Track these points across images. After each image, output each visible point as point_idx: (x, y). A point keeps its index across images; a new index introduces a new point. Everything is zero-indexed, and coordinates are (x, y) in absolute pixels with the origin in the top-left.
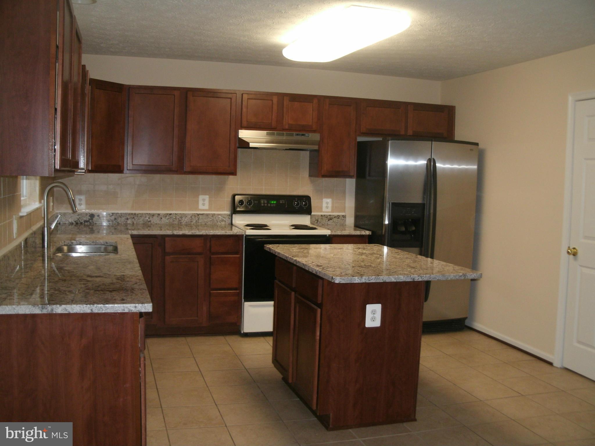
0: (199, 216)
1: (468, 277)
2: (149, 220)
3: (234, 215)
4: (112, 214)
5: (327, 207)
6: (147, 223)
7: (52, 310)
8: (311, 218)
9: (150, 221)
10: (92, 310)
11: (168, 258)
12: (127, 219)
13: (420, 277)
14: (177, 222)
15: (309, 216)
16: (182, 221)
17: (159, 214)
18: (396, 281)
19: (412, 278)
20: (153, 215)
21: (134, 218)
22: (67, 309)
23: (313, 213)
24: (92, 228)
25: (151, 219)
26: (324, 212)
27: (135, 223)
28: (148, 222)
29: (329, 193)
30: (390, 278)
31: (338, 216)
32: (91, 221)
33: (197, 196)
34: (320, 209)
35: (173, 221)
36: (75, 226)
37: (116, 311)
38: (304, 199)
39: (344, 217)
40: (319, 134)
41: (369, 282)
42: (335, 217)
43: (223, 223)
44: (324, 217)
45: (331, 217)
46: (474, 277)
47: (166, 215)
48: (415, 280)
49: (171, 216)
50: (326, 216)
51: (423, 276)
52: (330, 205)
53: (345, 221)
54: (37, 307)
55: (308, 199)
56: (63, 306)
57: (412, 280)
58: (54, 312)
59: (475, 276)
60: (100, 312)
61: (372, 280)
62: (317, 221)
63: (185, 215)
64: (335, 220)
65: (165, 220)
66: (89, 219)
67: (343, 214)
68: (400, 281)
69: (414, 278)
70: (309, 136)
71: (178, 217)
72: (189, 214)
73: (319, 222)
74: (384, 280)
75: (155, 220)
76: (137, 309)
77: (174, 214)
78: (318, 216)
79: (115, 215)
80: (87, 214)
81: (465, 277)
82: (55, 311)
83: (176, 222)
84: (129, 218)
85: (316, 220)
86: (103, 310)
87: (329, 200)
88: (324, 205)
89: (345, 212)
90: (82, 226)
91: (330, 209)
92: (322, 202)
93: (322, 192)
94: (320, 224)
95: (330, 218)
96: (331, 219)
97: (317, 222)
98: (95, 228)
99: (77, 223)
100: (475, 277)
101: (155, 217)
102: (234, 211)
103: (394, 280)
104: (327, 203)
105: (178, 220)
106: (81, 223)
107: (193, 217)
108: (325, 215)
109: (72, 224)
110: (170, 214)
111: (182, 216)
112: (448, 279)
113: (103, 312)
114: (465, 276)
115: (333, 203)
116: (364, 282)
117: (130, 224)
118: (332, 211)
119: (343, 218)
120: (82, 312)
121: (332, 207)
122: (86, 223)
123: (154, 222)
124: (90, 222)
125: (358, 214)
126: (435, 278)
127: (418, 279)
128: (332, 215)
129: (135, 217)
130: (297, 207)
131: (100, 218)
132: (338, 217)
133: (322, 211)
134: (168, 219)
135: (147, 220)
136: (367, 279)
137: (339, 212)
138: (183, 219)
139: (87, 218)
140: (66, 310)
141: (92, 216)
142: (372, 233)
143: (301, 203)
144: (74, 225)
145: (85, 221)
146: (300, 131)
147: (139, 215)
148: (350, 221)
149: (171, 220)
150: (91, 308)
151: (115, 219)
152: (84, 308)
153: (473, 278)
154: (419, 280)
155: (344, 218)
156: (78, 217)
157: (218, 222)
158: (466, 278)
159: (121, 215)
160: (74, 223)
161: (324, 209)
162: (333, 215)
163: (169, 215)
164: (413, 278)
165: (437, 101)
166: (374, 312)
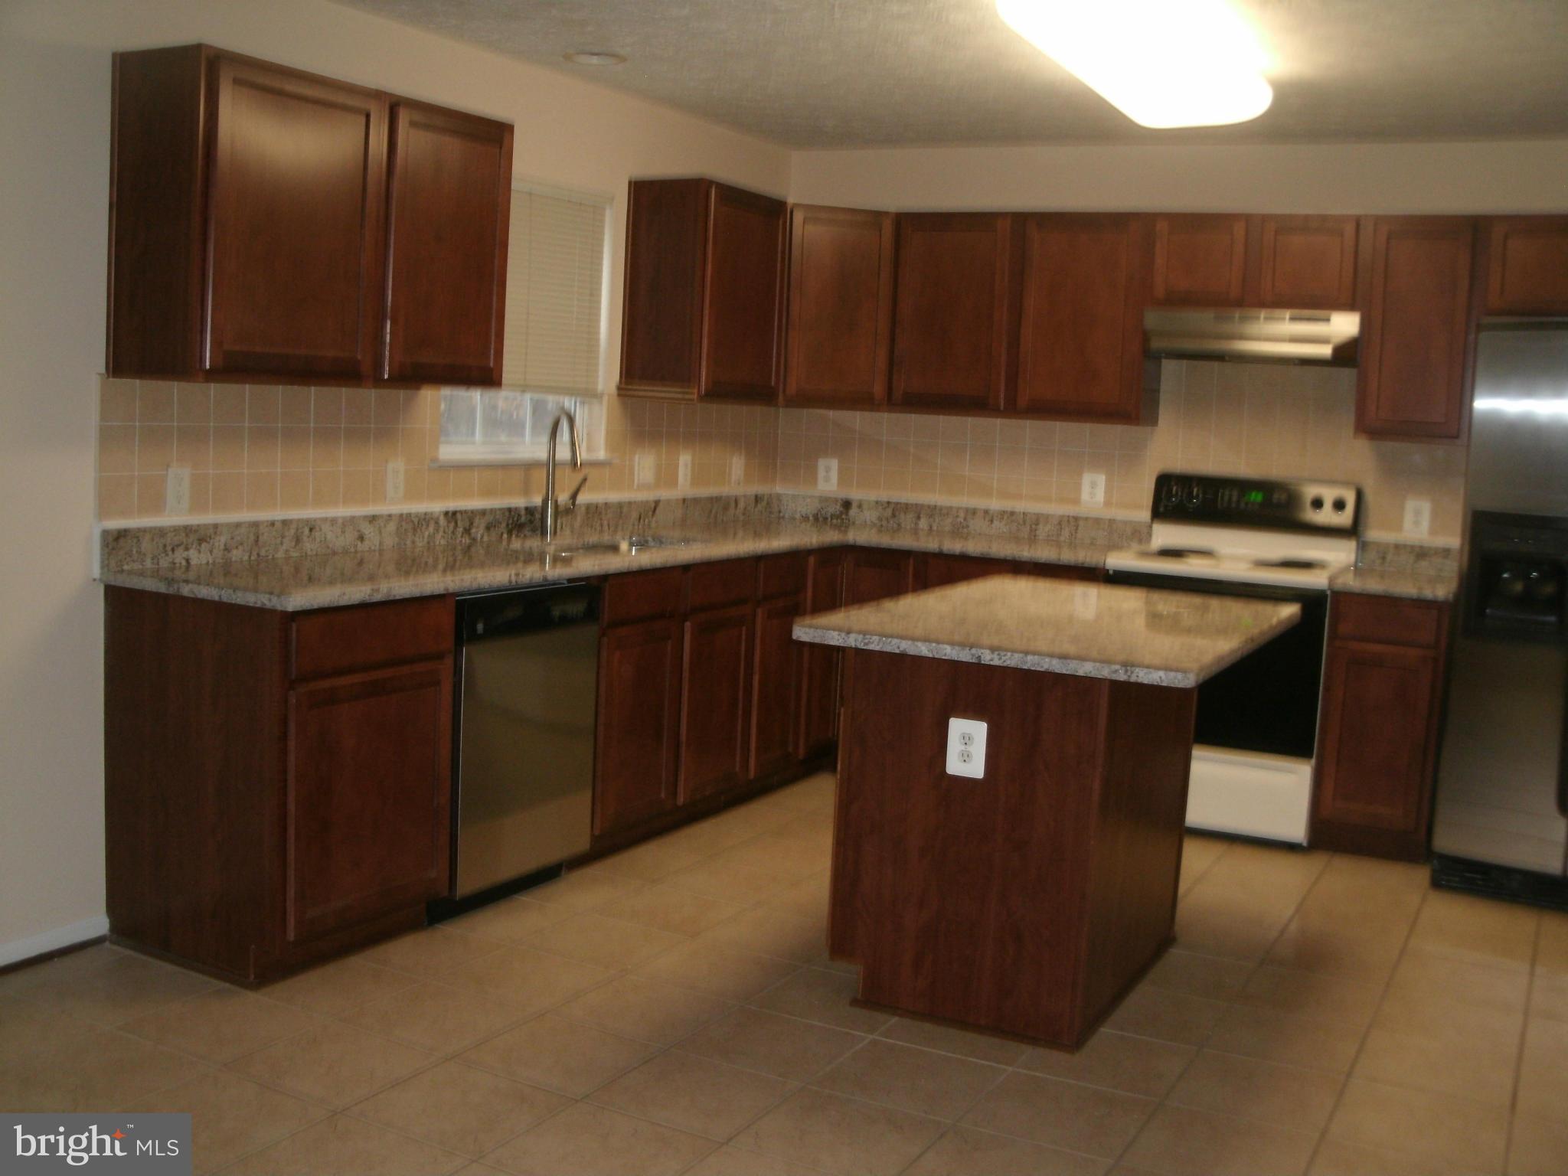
0: (1079, 521)
1: (1137, 676)
2: (965, 524)
3: (1157, 524)
4: (886, 505)
5: (1417, 524)
6: (961, 530)
9: (967, 527)
10: (220, 596)
12: (919, 518)
13: (995, 656)
14: (1028, 531)
16: (1038, 532)
17: (987, 511)
18: (931, 656)
19: (973, 655)
20: (974, 512)
21: (931, 516)
25: (969, 522)
27: (935, 528)
28: (963, 527)
30: (917, 646)
32: (844, 516)
33: (1080, 475)
35: (1019, 530)
36: (812, 523)
41: (865, 648)
42: (1436, 553)
44: (1402, 552)
45: (1426, 551)
46: (1159, 680)
47: (1002, 514)
48: (983, 662)
49: (1014, 517)
50: (1409, 549)
51: (1005, 655)
52: (1426, 518)
57: (974, 661)
59: (1160, 677)
61: (873, 645)
63: (1047, 518)
64: (1435, 560)
65: (1000, 526)
66: (841, 513)
68: (944, 658)
69: (980, 656)
71: (1029, 521)
72: (1055, 515)
74: (901, 649)
75: (979, 525)
76: (272, 604)
77: (1022, 512)
78: (1387, 546)
79: (892, 506)
80: (836, 500)
81: (1129, 676)
82: (182, 592)
83: (1025, 534)
84: (922, 514)
88: (1409, 516)
90: (827, 526)
91: (1424, 529)
94: (1391, 569)
96: (1422, 557)
99: (816, 519)
100: (1162, 681)
102: (1159, 514)
103: (927, 652)
104: (1418, 513)
105: (1028, 526)
106: (825, 519)
107: (1065, 524)
108: (1405, 546)
109: (805, 518)
110: (1013, 513)
111: (1040, 518)
112: (1077, 672)
114: (1129, 673)
115: (1434, 513)
116: (854, 646)
117: (922, 530)
118: (1433, 531)
121: (1432, 524)
122: (835, 521)
123: (974, 529)
124: (843, 519)
126: (1038, 664)
127: (992, 660)
128: (1428, 547)
129: (935, 515)
131: (862, 511)
132: (1445, 553)
134: (1008, 522)
135: (961, 523)
136: (860, 640)
138: (1041, 526)
139: (838, 508)
141: (847, 504)
144: (810, 521)
145: (833, 516)
147: (945, 511)
149: (1014, 527)
151: (894, 514)
153: (1156, 684)
154: (992, 663)
156: (819, 505)
157: (1119, 538)
160: (811, 517)
161: (1408, 527)
162: (1431, 548)
163: (1009, 513)
164: (977, 656)
166: (967, 739)
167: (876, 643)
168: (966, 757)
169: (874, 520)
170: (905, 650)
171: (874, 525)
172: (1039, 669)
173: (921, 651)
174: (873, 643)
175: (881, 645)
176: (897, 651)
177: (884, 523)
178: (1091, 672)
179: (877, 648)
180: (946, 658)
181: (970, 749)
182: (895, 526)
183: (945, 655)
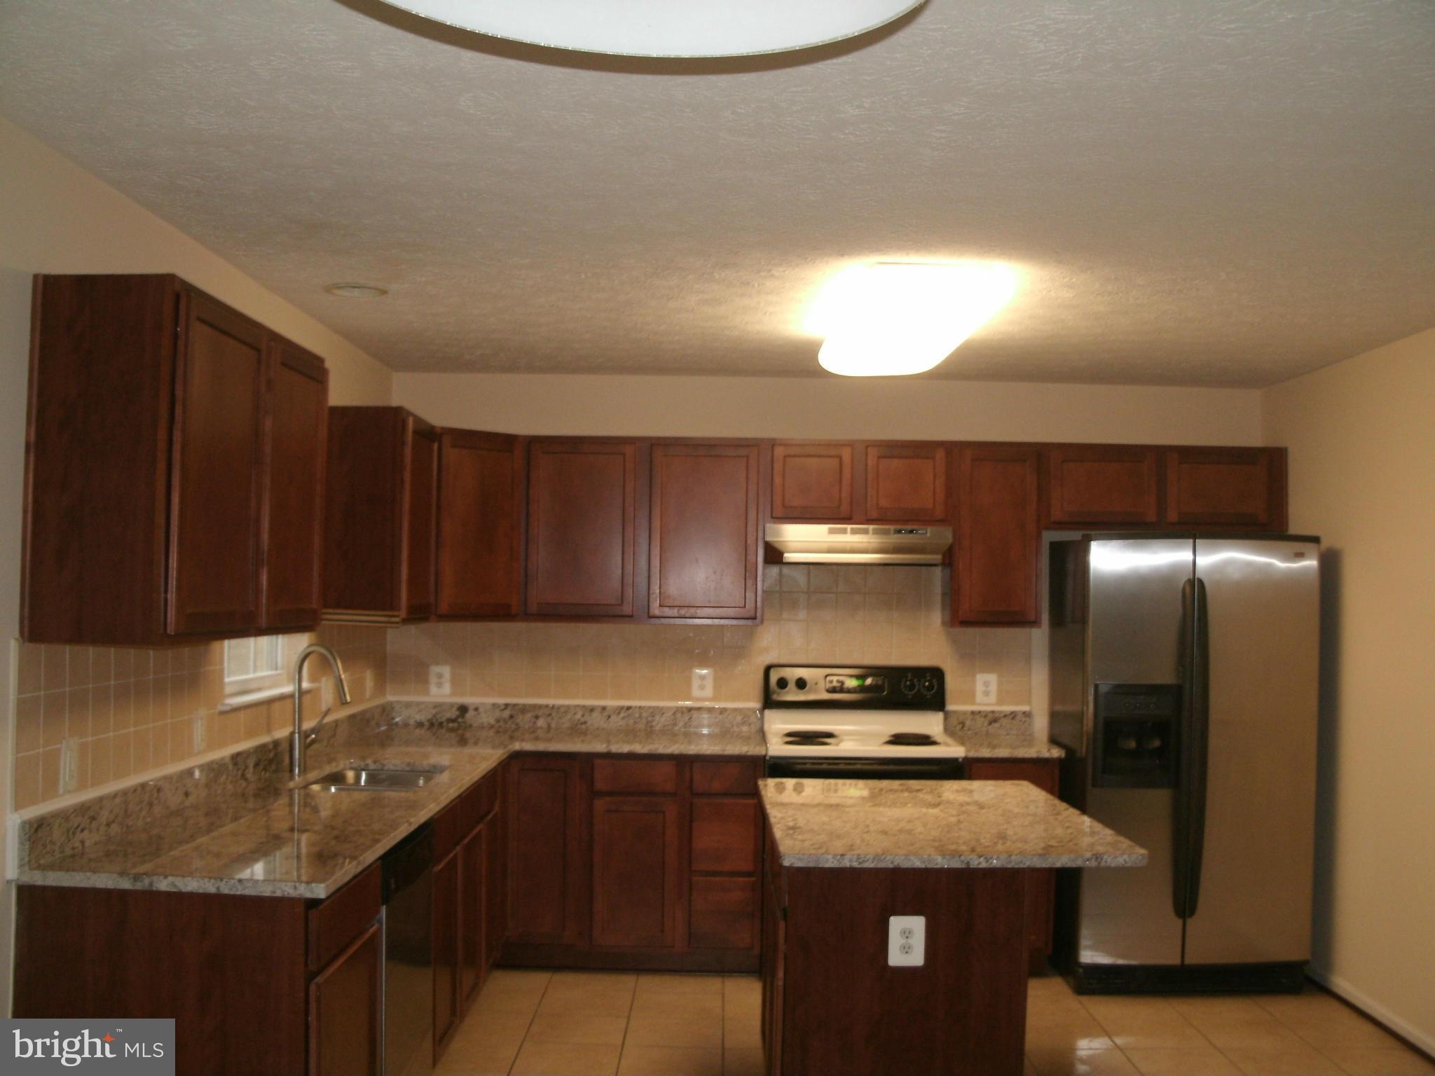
0: (692, 712)
1: (1106, 862)
2: (583, 720)
3: (767, 712)
4: (504, 708)
5: (986, 693)
6: (578, 726)
7: (151, 884)
8: (946, 719)
9: (585, 723)
10: (218, 888)
11: (600, 804)
12: (537, 717)
14: (644, 723)
15: (940, 715)
16: (654, 724)
17: (604, 708)
19: (962, 862)
20: (592, 709)
21: (550, 715)
22: (177, 883)
23: (950, 707)
24: (463, 735)
25: (587, 718)
26: (979, 704)
27: (553, 726)
28: (582, 724)
29: (991, 659)
31: (1012, 713)
32: (460, 720)
34: (971, 697)
35: (635, 723)
36: (428, 729)
37: (261, 892)
38: (928, 675)
39: (1027, 715)
40: (951, 529)
42: (1005, 716)
43: (745, 728)
44: (978, 717)
45: (997, 715)
46: (1123, 863)
47: (620, 709)
48: (972, 867)
49: (630, 711)
50: (984, 714)
52: (993, 688)
53: (1029, 725)
54: (126, 878)
55: (936, 674)
56: (170, 879)
57: (963, 866)
58: (154, 889)
59: (1125, 860)
60: (232, 893)
62: (961, 726)
63: (661, 711)
64: (1004, 721)
65: (616, 721)
66: (458, 717)
67: (1026, 708)
68: (935, 867)
70: (926, 533)
71: (644, 715)
72: (669, 708)
73: (966, 728)
74: (896, 864)
75: (596, 720)
76: (298, 892)
77: (636, 707)
78: (965, 713)
79: (510, 708)
80: (452, 705)
81: (1099, 863)
82: (156, 887)
83: (641, 726)
84: (540, 714)
85: (960, 723)
86: (237, 890)
87: (992, 678)
88: (980, 688)
89: (1029, 703)
90: (443, 731)
91: (993, 698)
92: (974, 682)
93: (972, 659)
94: (970, 732)
95: (994, 718)
96: (995, 720)
97: (963, 727)
98: (468, 735)
99: (432, 725)
100: (1126, 863)
101: (595, 714)
102: (769, 702)
104: (986, 684)
105: (644, 720)
106: (441, 724)
107: (678, 715)
108: (980, 712)
109: (420, 725)
110: (629, 708)
111: (655, 711)
112: (1055, 864)
113: (239, 893)
114: (1099, 860)
115: (1000, 684)
117: (541, 728)
118: (1000, 701)
119: (1024, 719)
120: (201, 891)
121: (1000, 692)
122: (451, 725)
123: (592, 725)
124: (459, 722)
125: (1059, 708)
126: (1022, 862)
128: (998, 712)
129: (554, 714)
130: (911, 694)
131: (479, 715)
132: (1013, 715)
133: (973, 703)
134: (623, 718)
135: (579, 719)
137: (1017, 704)
139: (453, 713)
140: (175, 886)
141: (463, 709)
142: (1067, 753)
143: (919, 685)
144: (426, 727)
145: (450, 720)
146: (906, 522)
147: (562, 710)
148: (1041, 724)
149: (631, 722)
150: (216, 886)
151: (511, 717)
152: (204, 884)
155: (1027, 719)
156: (434, 711)
157: (733, 726)
158: (1103, 864)
159: (524, 709)
160: (426, 723)
161: (979, 697)
162: (1001, 712)
163: (625, 709)
164: (966, 861)
165: (1255, 439)
166: (907, 934)
167: (870, 861)
168: (906, 949)
169: (492, 721)
170: (898, 864)
171: (492, 727)
172: (1022, 866)
173: (914, 863)
174: (867, 861)
175: (875, 863)
176: (891, 866)
177: (502, 724)
178: (1066, 863)
179: (872, 866)
180: (938, 867)
181: (911, 941)
182: (513, 726)
183: (937, 864)
